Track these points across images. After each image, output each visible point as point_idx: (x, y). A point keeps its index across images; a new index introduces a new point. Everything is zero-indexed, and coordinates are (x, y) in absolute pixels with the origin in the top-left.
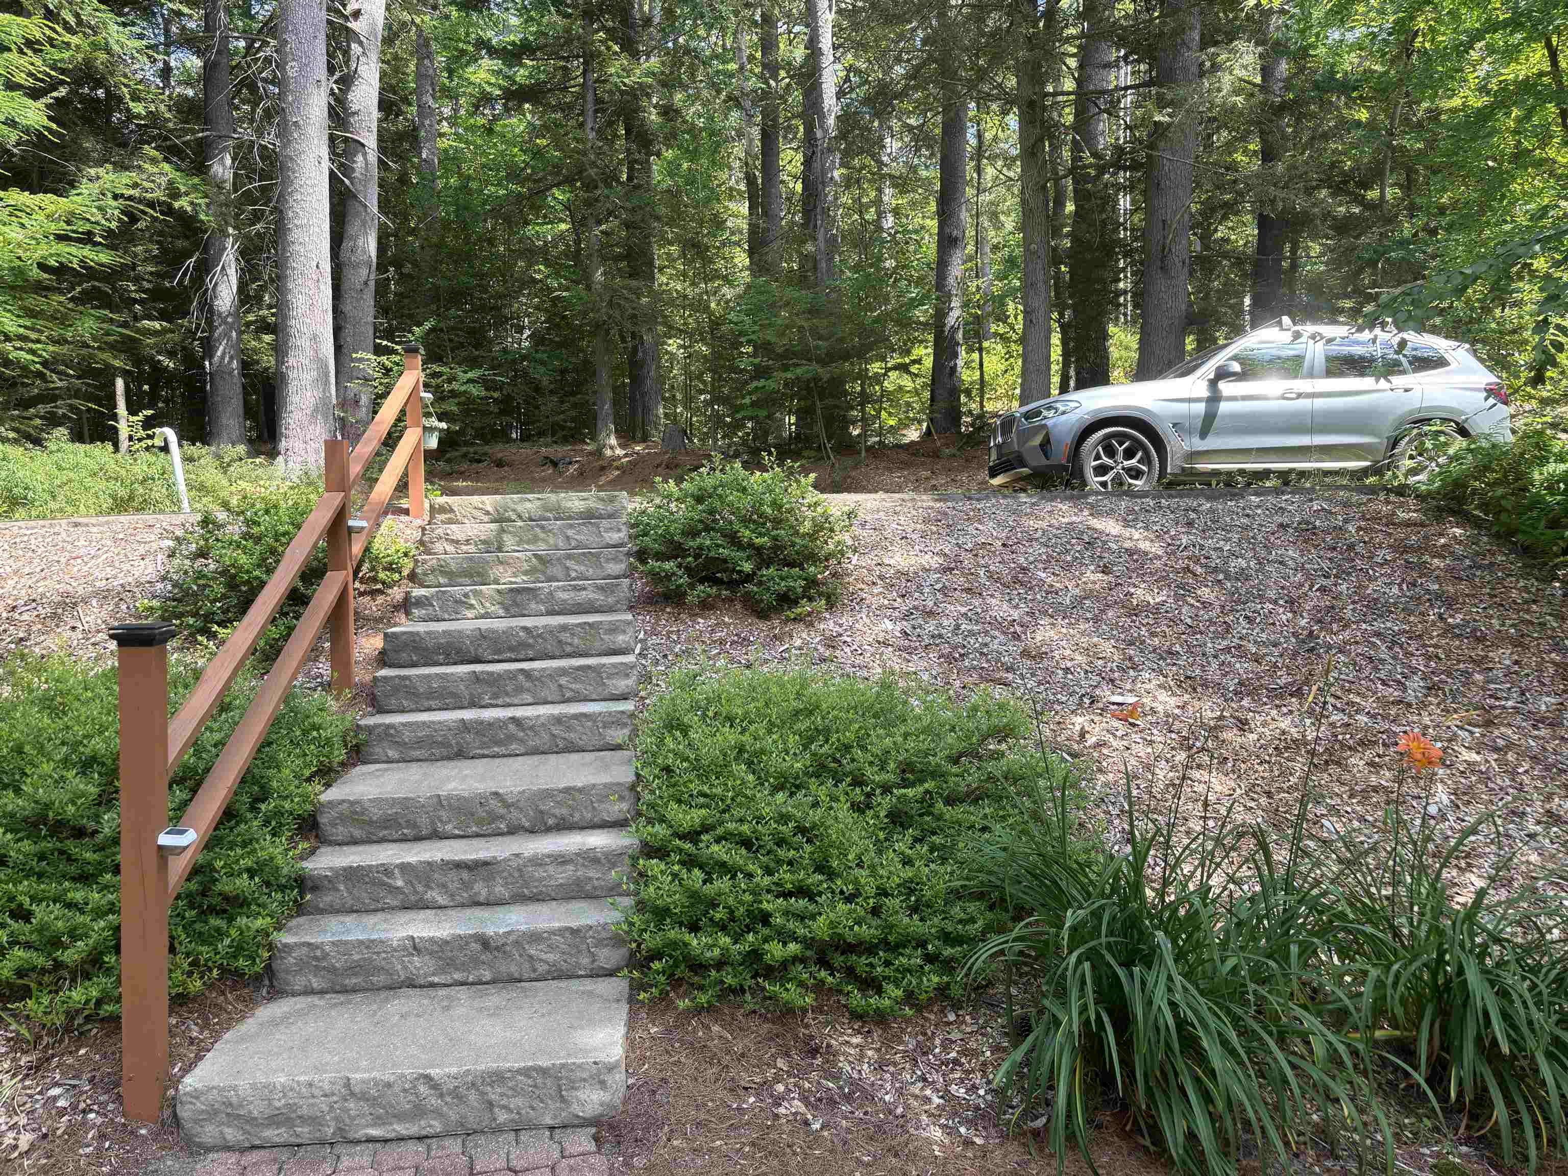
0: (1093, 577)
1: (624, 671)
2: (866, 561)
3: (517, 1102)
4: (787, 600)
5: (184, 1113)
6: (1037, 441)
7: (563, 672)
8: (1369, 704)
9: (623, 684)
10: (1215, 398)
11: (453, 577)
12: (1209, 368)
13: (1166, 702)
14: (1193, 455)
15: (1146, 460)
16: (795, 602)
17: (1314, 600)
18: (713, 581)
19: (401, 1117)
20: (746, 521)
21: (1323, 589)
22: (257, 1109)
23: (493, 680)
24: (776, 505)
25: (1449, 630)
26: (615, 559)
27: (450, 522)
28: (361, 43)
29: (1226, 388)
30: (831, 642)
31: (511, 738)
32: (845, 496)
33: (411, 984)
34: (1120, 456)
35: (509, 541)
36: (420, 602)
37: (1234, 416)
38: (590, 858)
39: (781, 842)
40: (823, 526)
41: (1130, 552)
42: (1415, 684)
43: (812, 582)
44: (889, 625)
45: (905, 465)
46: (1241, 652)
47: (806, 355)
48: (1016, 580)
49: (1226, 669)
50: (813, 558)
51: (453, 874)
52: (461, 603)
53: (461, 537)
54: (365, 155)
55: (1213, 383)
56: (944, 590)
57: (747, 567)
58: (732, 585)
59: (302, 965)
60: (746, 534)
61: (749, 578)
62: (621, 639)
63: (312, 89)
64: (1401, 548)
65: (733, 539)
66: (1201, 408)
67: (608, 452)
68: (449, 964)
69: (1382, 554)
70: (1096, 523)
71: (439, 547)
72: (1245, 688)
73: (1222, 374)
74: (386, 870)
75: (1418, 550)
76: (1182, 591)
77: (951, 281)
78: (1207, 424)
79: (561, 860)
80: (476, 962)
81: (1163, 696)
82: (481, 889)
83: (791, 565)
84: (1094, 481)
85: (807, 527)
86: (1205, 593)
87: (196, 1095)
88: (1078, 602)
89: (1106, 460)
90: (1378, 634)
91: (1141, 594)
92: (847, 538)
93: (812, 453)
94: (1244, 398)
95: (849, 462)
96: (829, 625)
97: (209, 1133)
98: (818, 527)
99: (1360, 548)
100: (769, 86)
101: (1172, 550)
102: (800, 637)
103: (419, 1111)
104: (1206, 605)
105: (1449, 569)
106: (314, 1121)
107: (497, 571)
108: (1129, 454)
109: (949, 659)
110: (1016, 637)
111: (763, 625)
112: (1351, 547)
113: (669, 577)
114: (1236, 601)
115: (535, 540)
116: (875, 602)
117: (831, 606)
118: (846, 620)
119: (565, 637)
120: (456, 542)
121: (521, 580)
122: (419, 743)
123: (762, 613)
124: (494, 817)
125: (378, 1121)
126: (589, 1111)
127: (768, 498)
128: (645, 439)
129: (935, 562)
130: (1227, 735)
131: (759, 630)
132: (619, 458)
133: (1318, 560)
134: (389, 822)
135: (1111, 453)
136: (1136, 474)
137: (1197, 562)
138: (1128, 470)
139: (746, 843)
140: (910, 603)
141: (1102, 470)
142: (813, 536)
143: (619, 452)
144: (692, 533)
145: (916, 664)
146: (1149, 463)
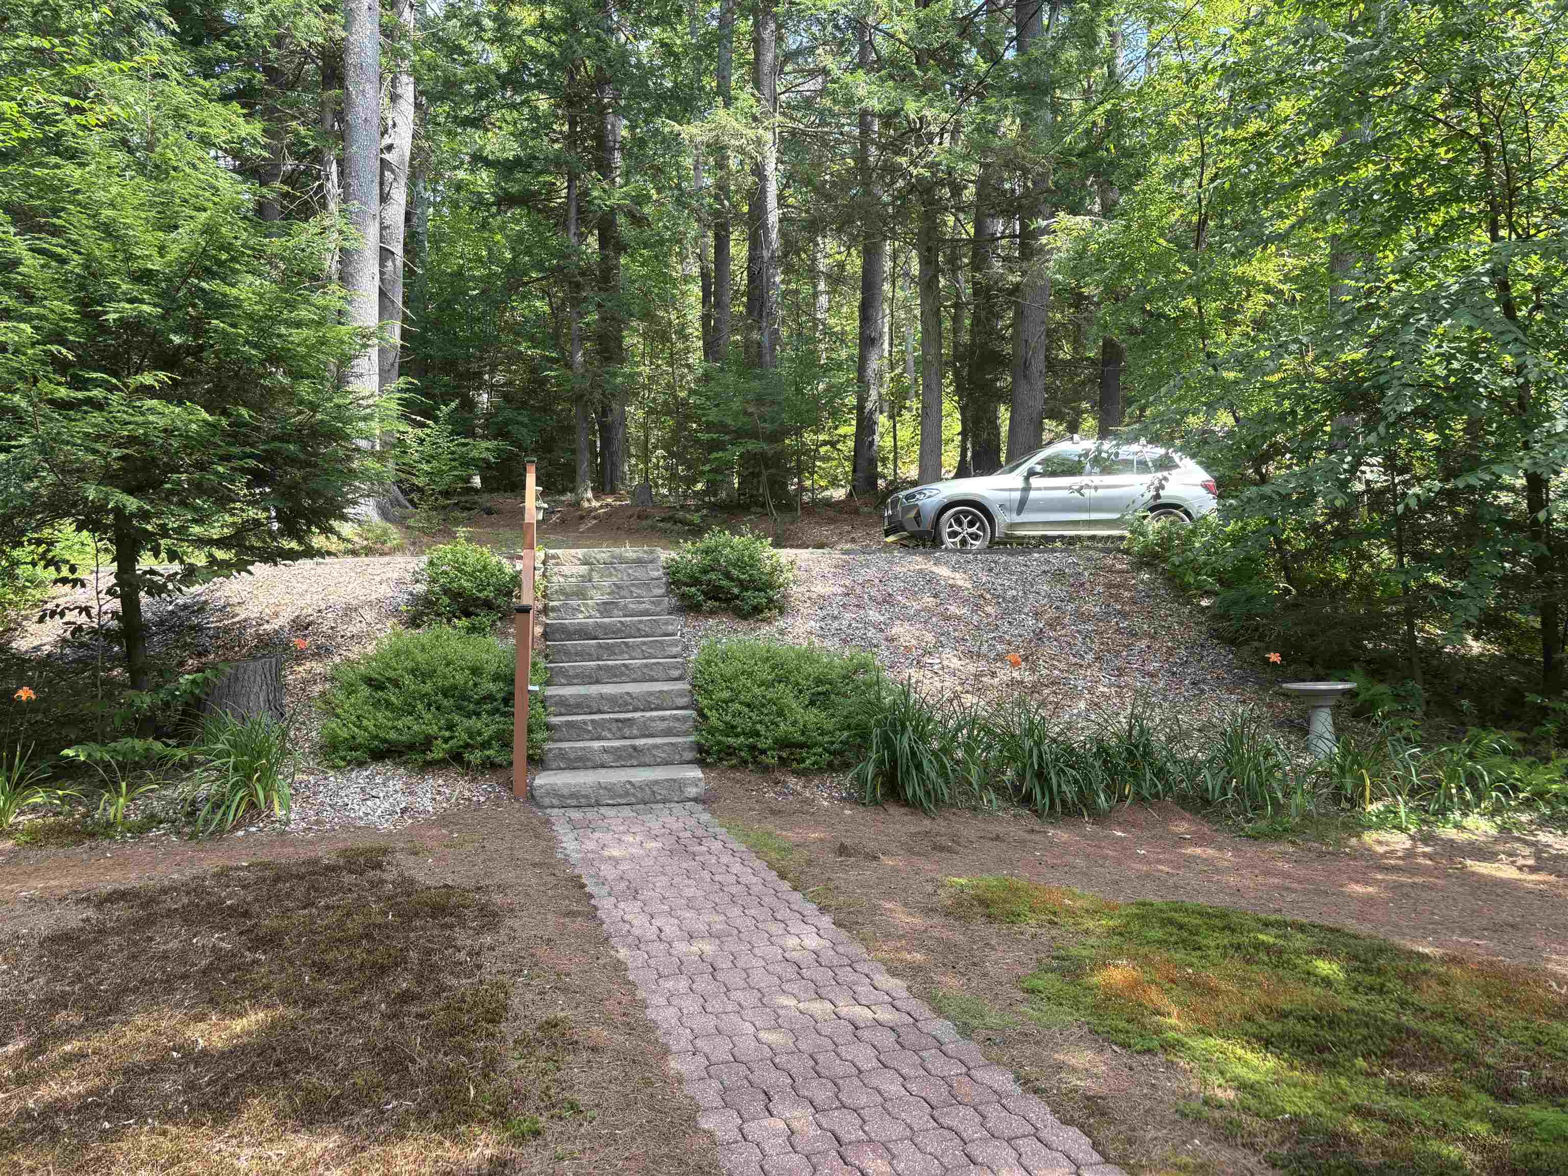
0: (929, 600)
1: (674, 644)
2: (801, 589)
3: (664, 792)
4: (757, 610)
5: (537, 793)
6: (912, 514)
7: (644, 643)
8: (1062, 666)
9: (675, 650)
10: (1027, 489)
11: (568, 596)
12: (1024, 469)
13: (955, 663)
14: (1012, 526)
15: (982, 528)
16: (762, 611)
17: (1051, 613)
18: (717, 599)
19: (620, 796)
20: (735, 565)
21: (1057, 608)
22: (566, 792)
23: (608, 648)
24: (751, 557)
25: (1118, 631)
26: (658, 587)
27: (557, 564)
28: (393, 172)
29: (1035, 482)
30: (782, 632)
31: (622, 674)
32: (788, 550)
33: (603, 766)
34: (965, 526)
35: (596, 577)
36: (554, 609)
37: (1036, 501)
38: (676, 719)
39: (763, 706)
40: (777, 569)
41: (952, 586)
42: (1090, 657)
43: (771, 600)
44: (812, 623)
45: (832, 521)
46: (1001, 639)
47: (753, 435)
48: (885, 601)
49: (992, 647)
50: (771, 586)
51: (614, 725)
52: (577, 610)
53: (569, 573)
54: (394, 261)
55: (1027, 479)
56: (843, 606)
57: (736, 591)
58: (728, 601)
59: (555, 756)
60: (735, 572)
61: (737, 597)
62: (670, 628)
63: (369, 221)
64: (1109, 586)
65: (728, 576)
66: (1017, 495)
67: (586, 505)
68: (620, 758)
69: (1100, 589)
70: (935, 569)
71: (555, 579)
72: (1000, 657)
73: (1031, 473)
74: (585, 723)
75: (1118, 586)
76: (976, 608)
77: (870, 372)
78: (1022, 505)
79: (663, 719)
80: (631, 757)
81: (955, 660)
82: (627, 732)
83: (760, 590)
84: (948, 542)
85: (768, 569)
86: (989, 609)
87: (541, 786)
88: (918, 612)
89: (956, 528)
90: (1078, 632)
91: (953, 609)
92: (790, 575)
93: (759, 510)
94: (1046, 489)
95: (788, 518)
96: (781, 624)
97: (547, 801)
98: (774, 569)
99: (1087, 586)
100: (723, 206)
101: (977, 584)
102: (765, 629)
103: (627, 794)
104: (988, 615)
105: (1132, 598)
106: (586, 797)
107: (592, 592)
108: (971, 524)
109: (845, 641)
110: (882, 630)
111: (745, 623)
112: (1082, 585)
113: (693, 596)
114: (1005, 613)
115: (611, 575)
116: (806, 612)
117: (781, 613)
118: (790, 620)
119: (641, 626)
120: (566, 576)
121: (606, 598)
122: (577, 676)
123: (744, 616)
124: (626, 704)
125: (611, 798)
126: (691, 796)
127: (746, 553)
128: (613, 492)
129: (840, 590)
130: (984, 679)
131: (743, 626)
132: (596, 509)
133: (1060, 591)
134: (578, 705)
135: (960, 524)
136: (975, 537)
137: (989, 591)
138: (970, 535)
139: (748, 706)
140: (825, 612)
141: (954, 534)
142: (771, 574)
143: (595, 504)
144: (705, 572)
145: (827, 643)
146: (984, 531)
